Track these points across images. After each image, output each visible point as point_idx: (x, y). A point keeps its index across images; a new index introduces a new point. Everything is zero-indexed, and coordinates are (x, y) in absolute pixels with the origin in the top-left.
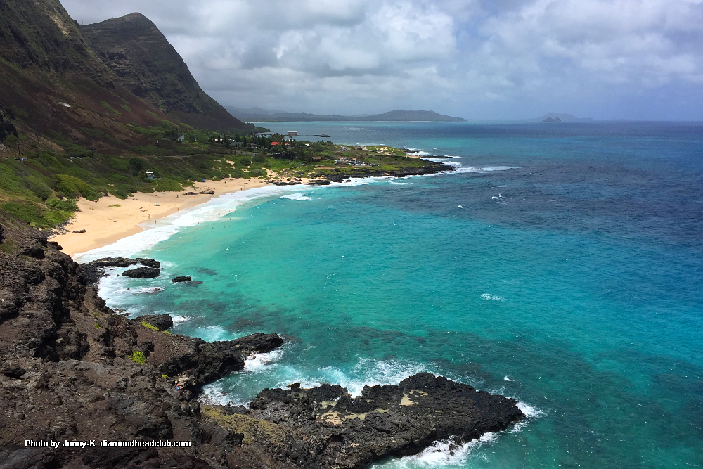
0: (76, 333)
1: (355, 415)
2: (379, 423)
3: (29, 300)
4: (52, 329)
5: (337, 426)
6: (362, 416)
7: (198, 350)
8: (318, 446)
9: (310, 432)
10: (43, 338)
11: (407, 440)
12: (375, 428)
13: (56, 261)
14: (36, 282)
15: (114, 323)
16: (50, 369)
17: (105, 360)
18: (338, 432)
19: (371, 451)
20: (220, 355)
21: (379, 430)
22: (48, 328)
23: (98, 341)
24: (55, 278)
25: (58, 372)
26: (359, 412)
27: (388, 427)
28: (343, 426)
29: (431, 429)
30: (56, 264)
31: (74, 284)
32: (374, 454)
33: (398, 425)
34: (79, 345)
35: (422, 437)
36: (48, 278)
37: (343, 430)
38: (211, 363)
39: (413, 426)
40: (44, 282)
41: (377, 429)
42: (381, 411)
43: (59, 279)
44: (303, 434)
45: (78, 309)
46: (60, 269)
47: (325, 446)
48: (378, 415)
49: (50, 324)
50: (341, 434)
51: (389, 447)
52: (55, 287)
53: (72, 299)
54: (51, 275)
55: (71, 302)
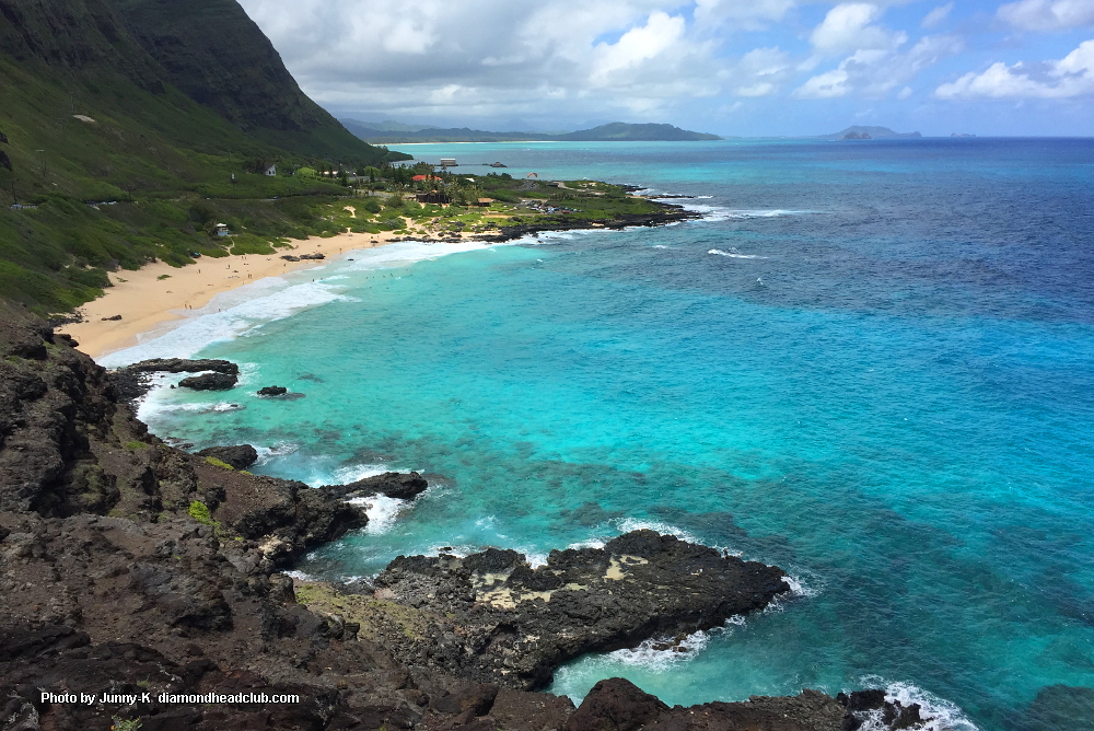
0: (98, 474)
1: (537, 594)
2: (571, 605)
3: (22, 424)
4: (57, 469)
5: (509, 611)
6: (546, 596)
7: (296, 499)
8: (478, 641)
9: (466, 620)
10: (43, 482)
11: (613, 629)
12: (566, 613)
13: (65, 364)
14: (33, 397)
15: (160, 458)
16: (51, 530)
17: (145, 516)
18: (509, 619)
19: (558, 646)
20: (330, 506)
21: (570, 616)
22: (50, 466)
23: (134, 486)
24: (64, 391)
25: (64, 534)
26: (542, 590)
27: (585, 611)
28: (517, 610)
29: (650, 614)
30: (65, 369)
31: (96, 399)
32: (563, 651)
33: (600, 609)
34: (104, 492)
35: (636, 626)
36: (53, 391)
37: (517, 616)
38: (316, 518)
39: (623, 610)
40: (46, 396)
41: (567, 613)
42: (575, 587)
43: (71, 393)
44: (456, 623)
45: (102, 438)
46: (71, 376)
47: (488, 641)
48: (570, 593)
49: (55, 460)
50: (515, 623)
51: (586, 641)
52: (63, 404)
53: (92, 423)
54: (58, 386)
55: (91, 427)
